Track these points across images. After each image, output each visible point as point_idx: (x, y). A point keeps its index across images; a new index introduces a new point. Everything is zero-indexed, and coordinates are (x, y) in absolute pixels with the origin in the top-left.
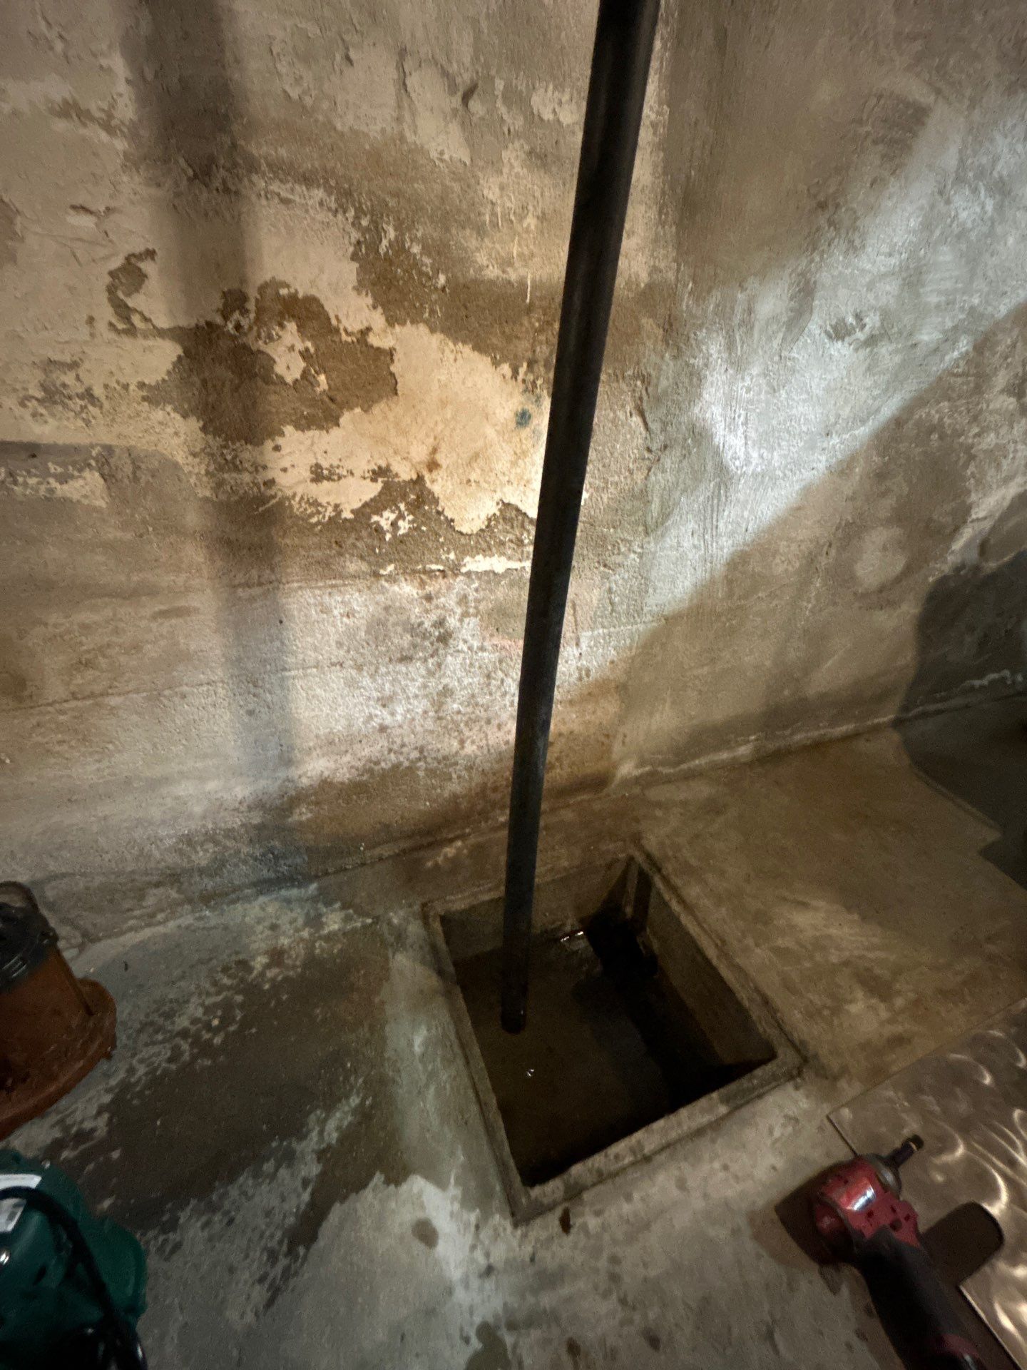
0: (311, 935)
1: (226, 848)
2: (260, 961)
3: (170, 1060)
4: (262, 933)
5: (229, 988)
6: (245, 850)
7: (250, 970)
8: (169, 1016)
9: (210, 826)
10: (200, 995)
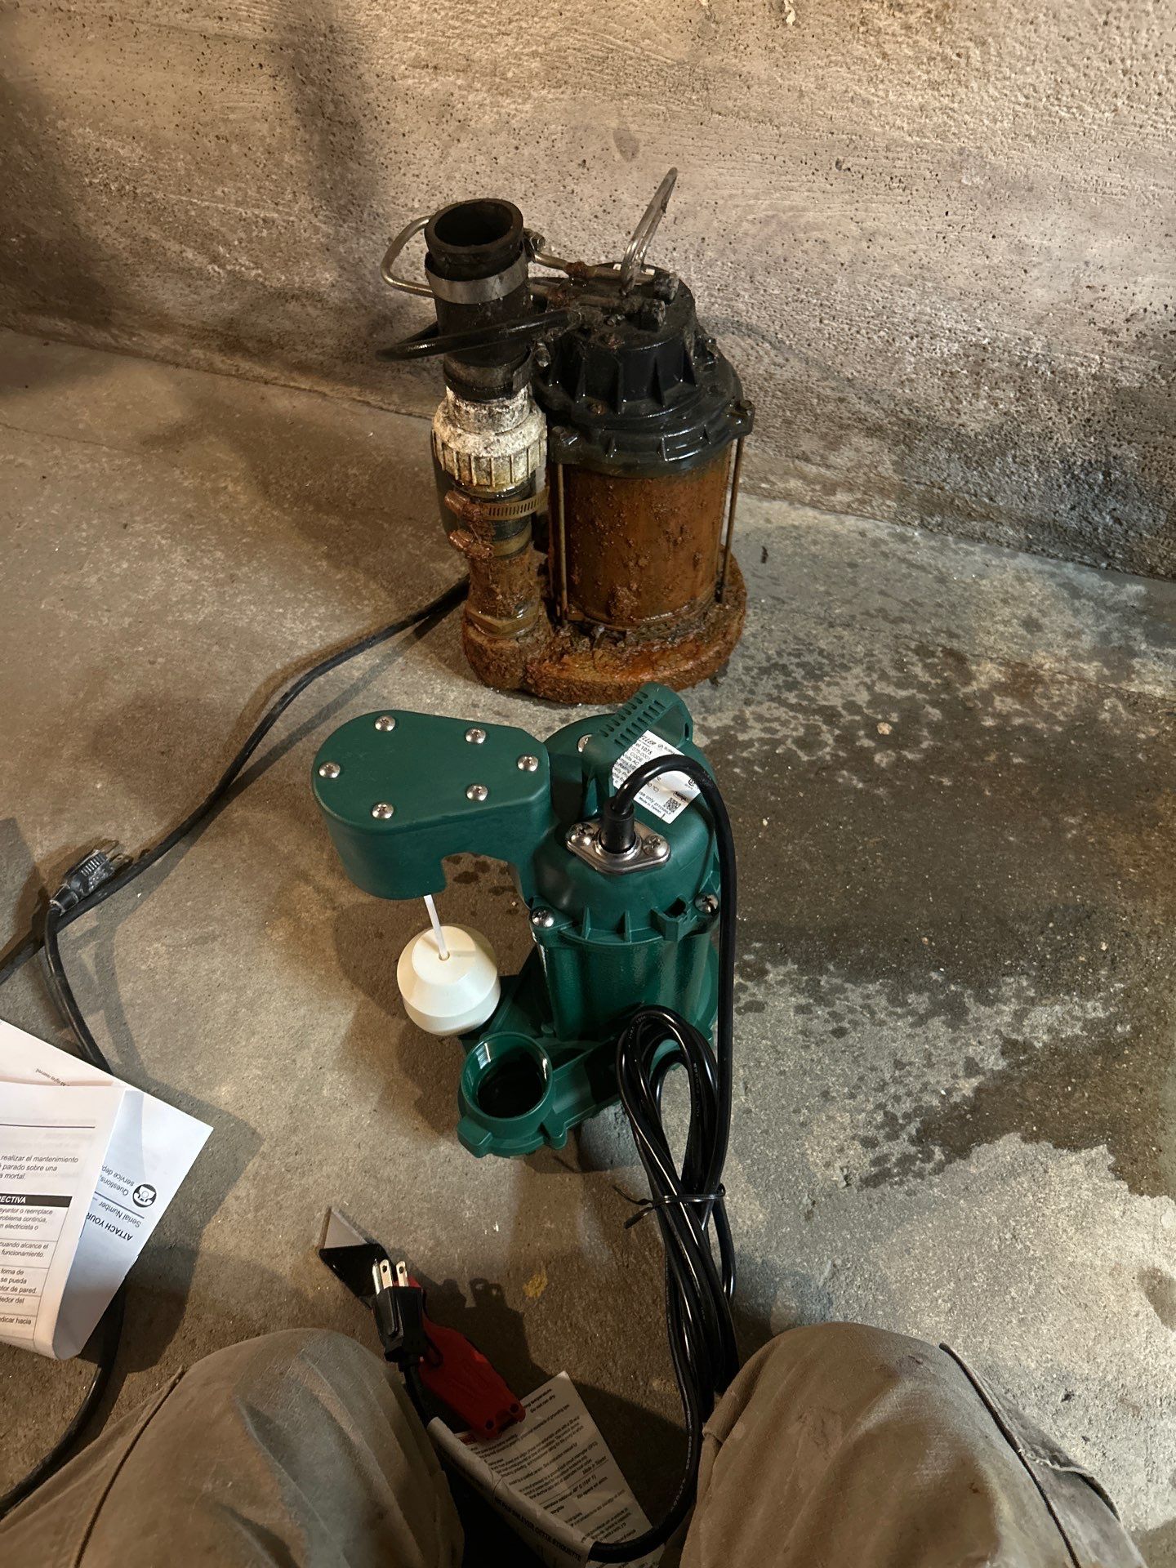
0: (1102, 678)
1: (1032, 413)
2: (988, 673)
3: (801, 743)
4: (1005, 623)
5: (923, 687)
6: (1066, 438)
7: (968, 678)
8: (814, 674)
9: (1038, 347)
10: (870, 669)
